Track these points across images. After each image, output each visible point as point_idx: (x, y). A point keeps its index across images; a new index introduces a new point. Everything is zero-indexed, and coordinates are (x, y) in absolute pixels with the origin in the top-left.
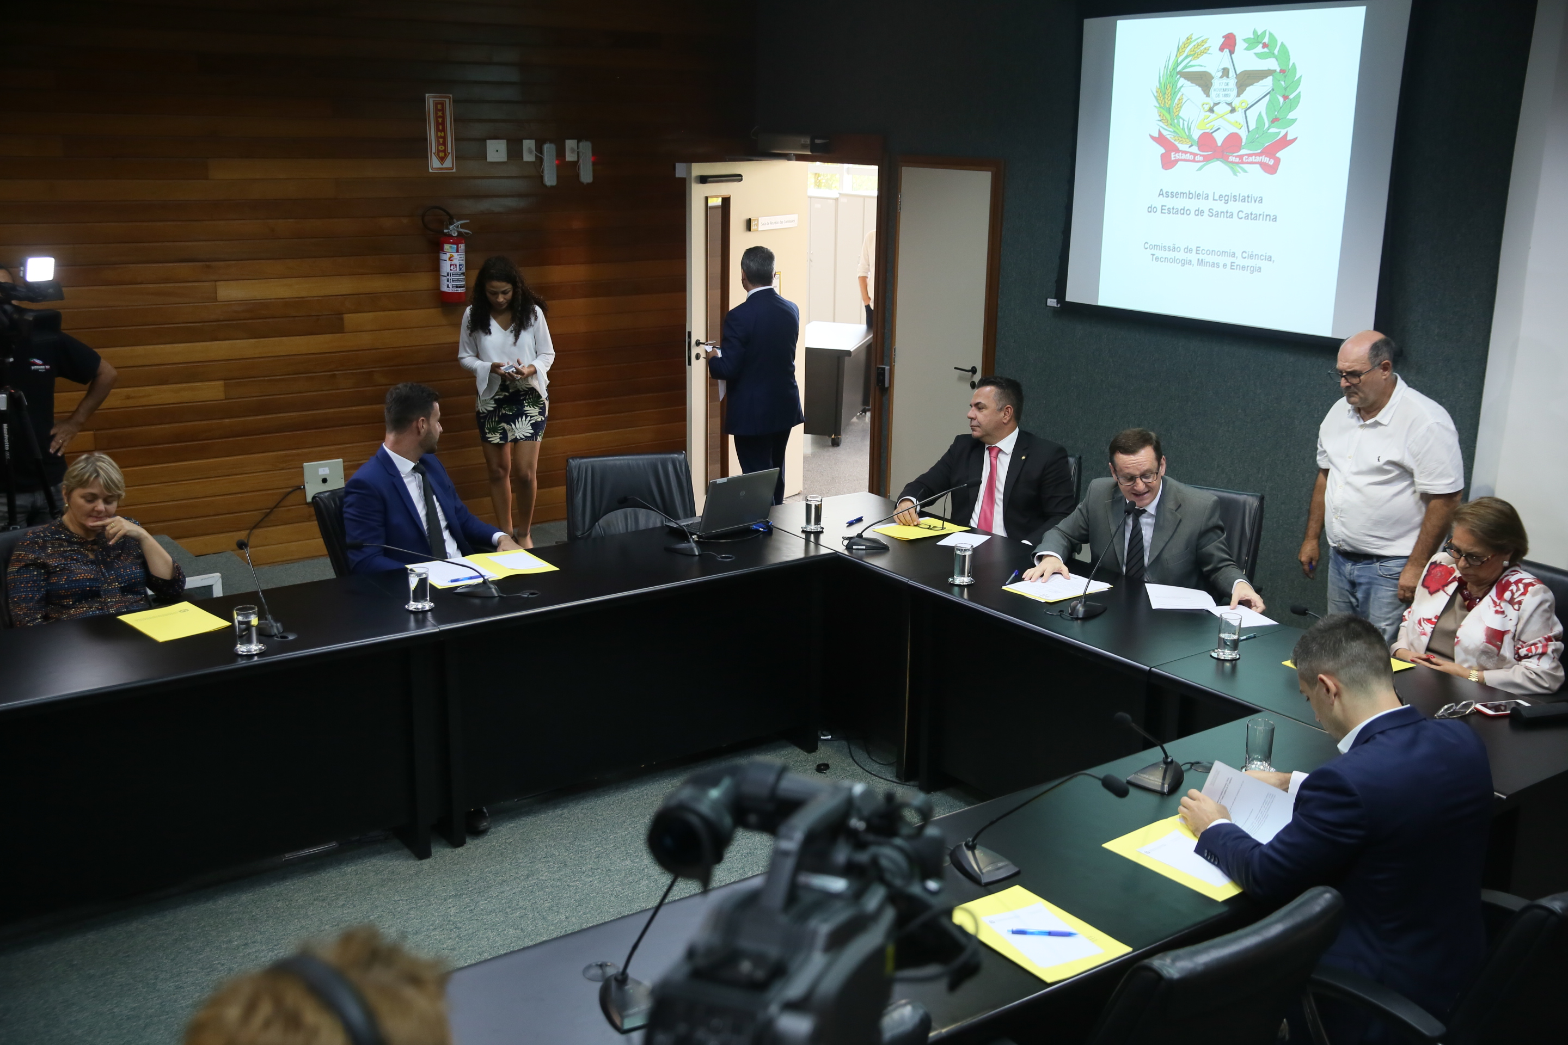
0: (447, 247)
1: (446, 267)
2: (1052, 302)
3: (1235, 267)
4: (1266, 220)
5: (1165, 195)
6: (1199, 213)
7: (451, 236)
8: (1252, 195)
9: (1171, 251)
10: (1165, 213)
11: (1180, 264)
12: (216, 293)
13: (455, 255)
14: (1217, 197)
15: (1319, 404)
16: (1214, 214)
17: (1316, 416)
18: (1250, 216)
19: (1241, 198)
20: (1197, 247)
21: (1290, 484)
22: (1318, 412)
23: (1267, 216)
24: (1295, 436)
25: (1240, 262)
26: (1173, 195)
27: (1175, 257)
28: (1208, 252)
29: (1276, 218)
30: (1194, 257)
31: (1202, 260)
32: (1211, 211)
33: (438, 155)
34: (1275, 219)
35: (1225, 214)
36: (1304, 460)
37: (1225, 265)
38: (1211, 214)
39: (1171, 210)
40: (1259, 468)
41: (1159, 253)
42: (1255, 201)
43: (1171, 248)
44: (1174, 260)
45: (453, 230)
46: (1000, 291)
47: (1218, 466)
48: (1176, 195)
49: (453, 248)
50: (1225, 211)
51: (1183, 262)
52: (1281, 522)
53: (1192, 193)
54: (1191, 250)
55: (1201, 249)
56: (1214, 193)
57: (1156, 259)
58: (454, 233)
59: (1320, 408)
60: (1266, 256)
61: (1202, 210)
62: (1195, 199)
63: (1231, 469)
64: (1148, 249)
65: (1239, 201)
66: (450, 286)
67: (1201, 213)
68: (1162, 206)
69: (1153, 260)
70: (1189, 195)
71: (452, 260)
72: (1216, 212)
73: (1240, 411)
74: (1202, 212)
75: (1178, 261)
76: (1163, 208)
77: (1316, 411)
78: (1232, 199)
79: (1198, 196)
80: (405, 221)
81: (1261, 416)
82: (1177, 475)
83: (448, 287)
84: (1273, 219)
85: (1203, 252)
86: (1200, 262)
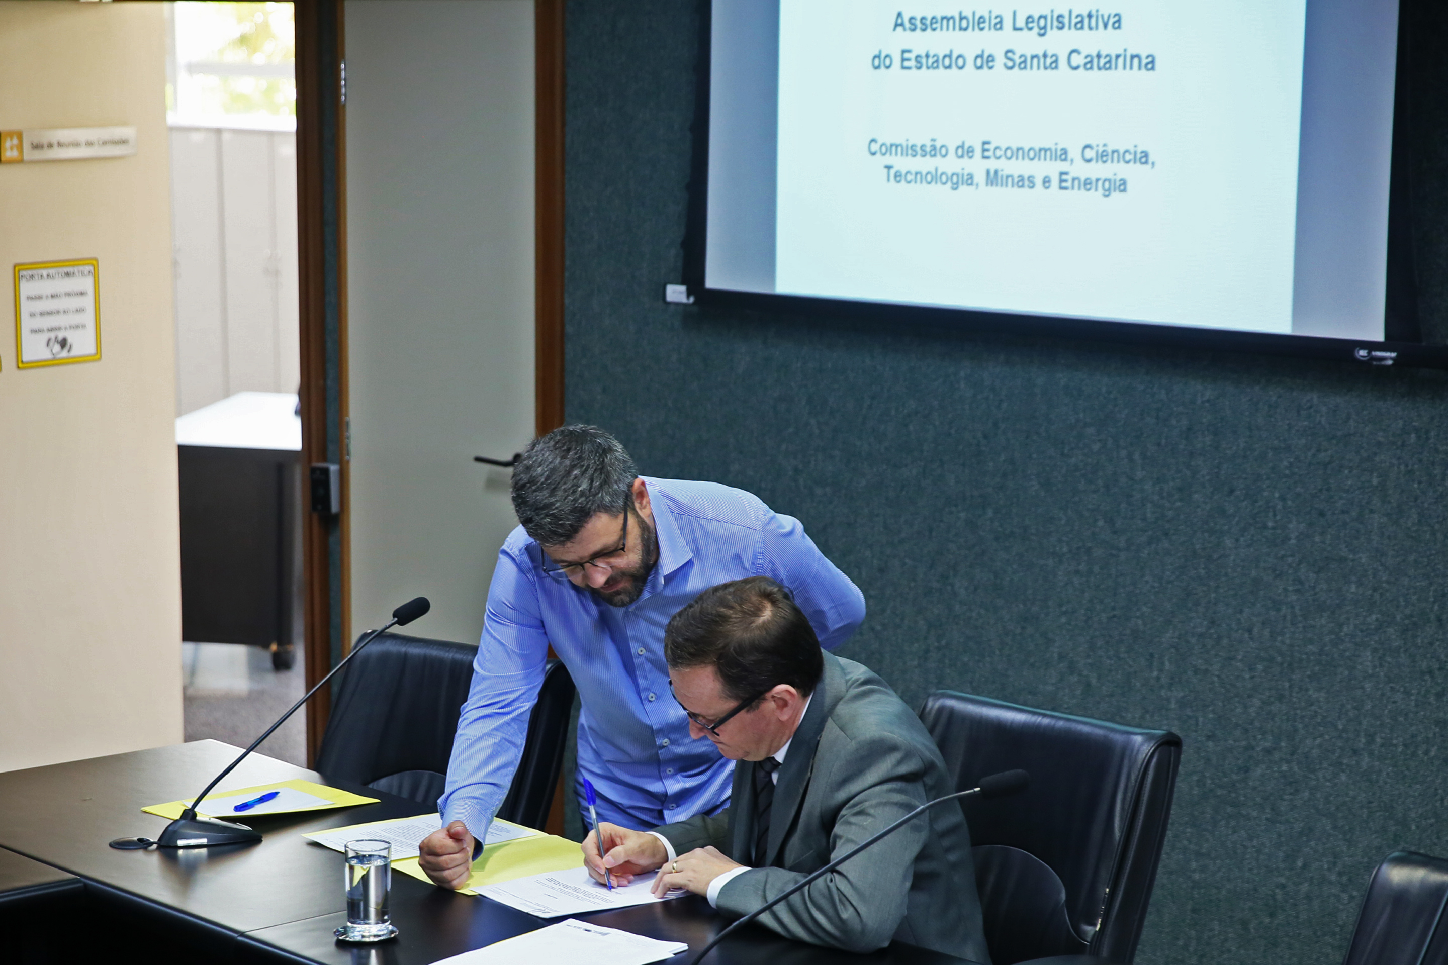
2: (676, 293)
3: (1069, 184)
4: (1131, 68)
5: (907, 25)
6: (985, 61)
8: (1097, 11)
9: (928, 156)
10: (909, 68)
11: (949, 184)
14: (1020, 23)
15: (1277, 495)
16: (1018, 61)
17: (1270, 524)
18: (1095, 61)
19: (1074, 21)
20: (985, 143)
21: (1223, 690)
22: (1275, 515)
23: (1133, 57)
24: (1226, 575)
25: (1079, 169)
26: (926, 24)
27: (936, 170)
28: (1009, 153)
29: (1153, 62)
30: (977, 167)
31: (996, 172)
32: (1010, 55)
34: (1151, 64)
35: (1042, 60)
36: (1250, 631)
37: (1046, 182)
38: (1010, 64)
39: (924, 61)
40: (1152, 655)
41: (902, 163)
42: (1105, 26)
43: (928, 149)
44: (935, 178)
46: (567, 274)
47: (1062, 657)
48: (931, 24)
50: (1041, 54)
51: (955, 179)
52: (1209, 781)
53: (965, 18)
54: (970, 152)
55: (991, 147)
56: (1014, 13)
57: (896, 176)
59: (1279, 506)
60: (1135, 153)
61: (990, 56)
62: (973, 29)
63: (1089, 661)
64: (878, 155)
65: (1070, 28)
67: (988, 62)
68: (903, 52)
69: (889, 180)
70: (961, 22)
72: (1021, 57)
73: (1100, 523)
74: (991, 58)
75: (944, 179)
76: (906, 55)
77: (1271, 514)
78: (1055, 23)
79: (979, 23)
81: (1150, 533)
82: (971, 682)
84: (1147, 64)
85: (998, 153)
86: (993, 178)
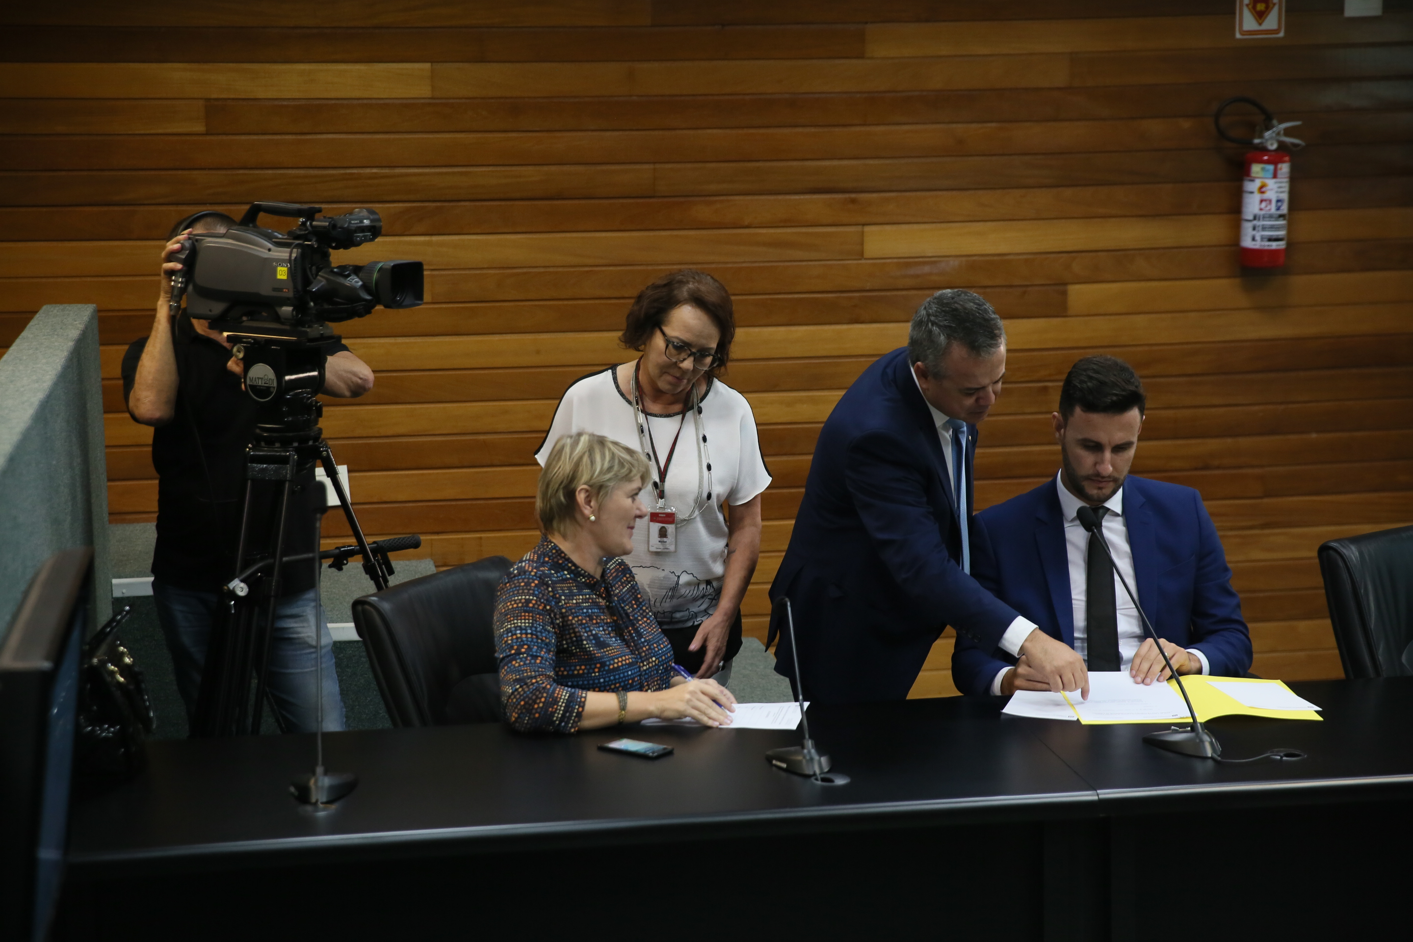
0: (1256, 168)
1: (1252, 205)
7: (1263, 150)
12: (862, 244)
13: (1271, 183)
33: (1254, 7)
45: (1270, 140)
49: (1268, 170)
58: (1272, 145)
66: (1258, 238)
71: (1263, 192)
80: (1186, 124)
83: (1254, 239)
